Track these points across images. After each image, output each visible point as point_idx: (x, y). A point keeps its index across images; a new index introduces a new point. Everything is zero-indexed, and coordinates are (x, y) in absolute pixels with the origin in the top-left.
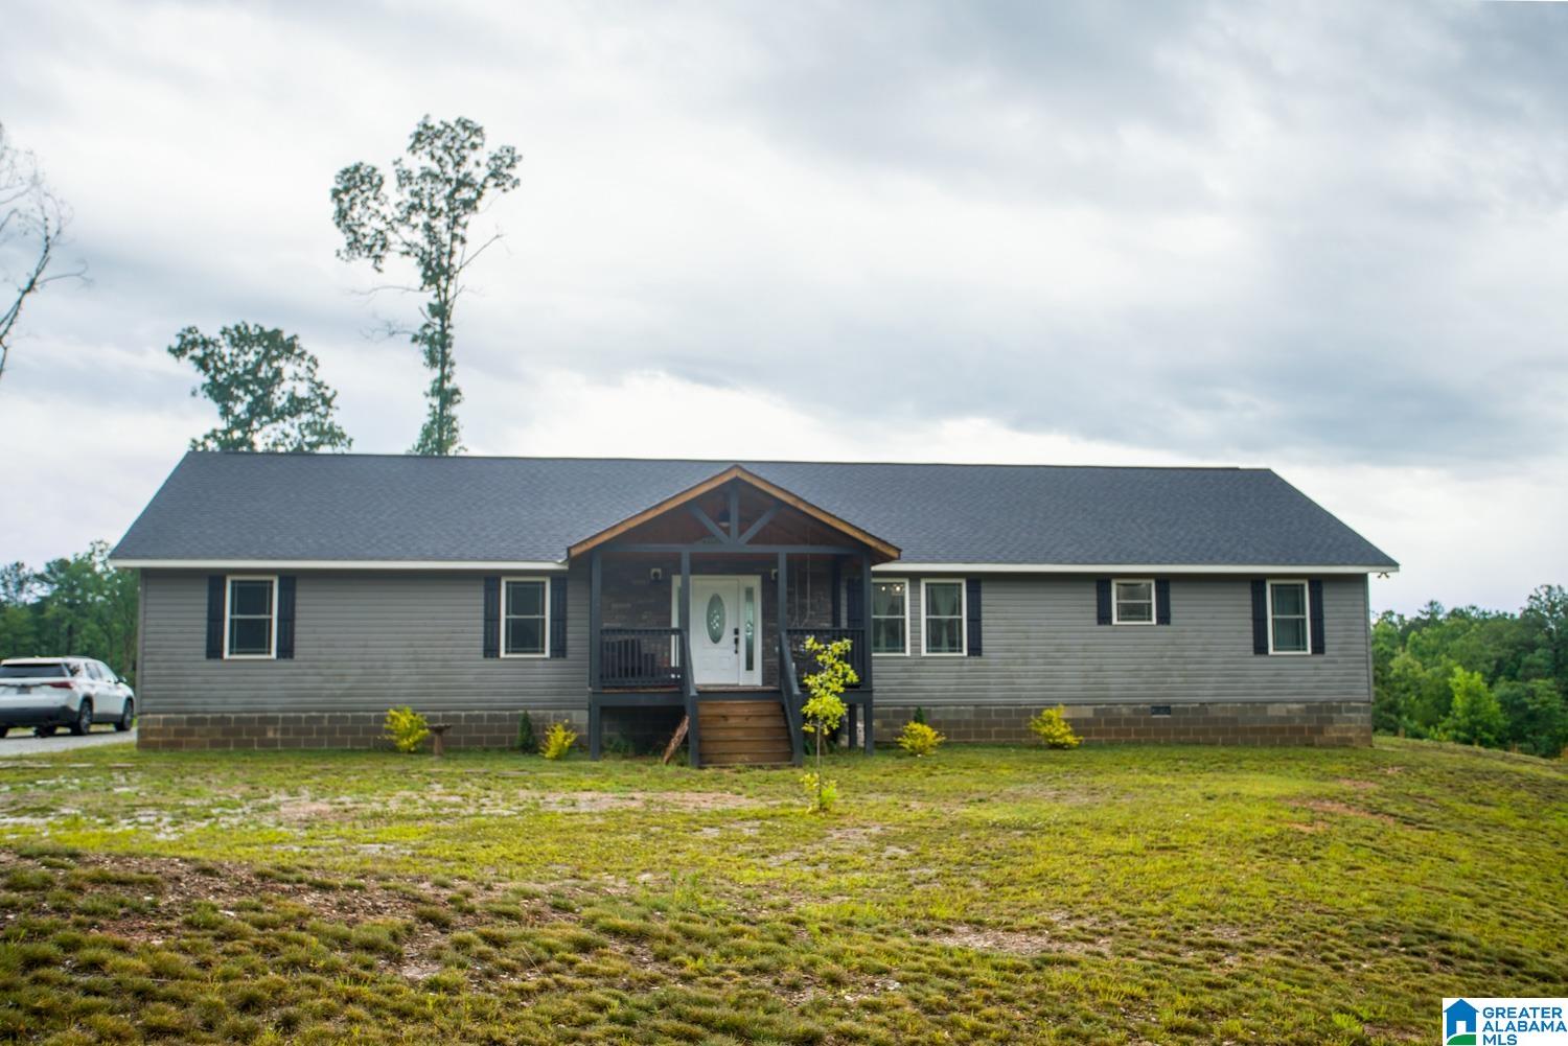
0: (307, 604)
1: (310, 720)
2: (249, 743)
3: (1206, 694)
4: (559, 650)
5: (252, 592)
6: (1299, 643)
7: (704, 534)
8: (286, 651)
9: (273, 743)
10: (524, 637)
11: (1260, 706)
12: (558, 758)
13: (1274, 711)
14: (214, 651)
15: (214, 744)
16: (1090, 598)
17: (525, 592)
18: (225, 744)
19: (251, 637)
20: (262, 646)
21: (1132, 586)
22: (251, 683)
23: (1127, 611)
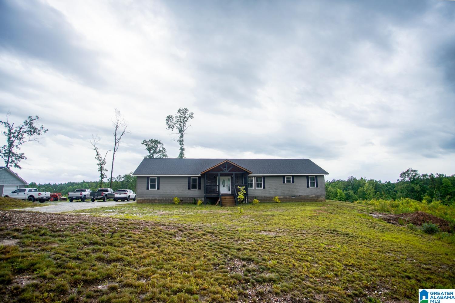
0: (162, 182)
1: (162, 199)
2: (153, 203)
3: (300, 194)
4: (200, 188)
5: (153, 180)
6: (314, 186)
7: (222, 170)
8: (158, 189)
9: (156, 203)
10: (194, 186)
11: (308, 196)
12: (200, 205)
13: (311, 196)
14: (148, 189)
15: (148, 203)
16: (282, 179)
17: (194, 180)
19: (153, 186)
20: (155, 188)
21: (288, 177)
22: (153, 193)
23: (288, 181)
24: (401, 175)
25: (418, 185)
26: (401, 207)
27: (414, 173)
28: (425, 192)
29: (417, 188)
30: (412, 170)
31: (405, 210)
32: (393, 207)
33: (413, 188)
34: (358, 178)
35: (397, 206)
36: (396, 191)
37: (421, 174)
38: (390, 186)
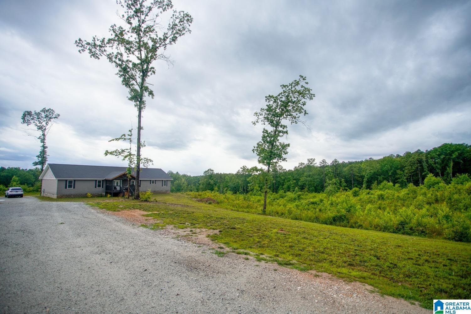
0: (76, 183)
1: (76, 195)
2: (69, 197)
3: (158, 190)
4: (103, 187)
5: (70, 182)
6: (165, 185)
7: (123, 178)
8: (74, 188)
9: (72, 197)
10: (99, 186)
11: (162, 191)
12: (109, 197)
13: (163, 191)
14: (66, 188)
16: (150, 182)
17: (99, 182)
18: (67, 197)
19: (70, 186)
20: (71, 187)
21: (153, 181)
22: (70, 191)
23: (152, 183)
24: (204, 172)
25: (213, 180)
26: (203, 196)
27: (212, 172)
28: (216, 185)
29: (212, 182)
30: (211, 170)
31: (204, 197)
32: (199, 196)
33: (210, 182)
34: (175, 172)
35: (201, 195)
36: (200, 184)
37: (215, 173)
38: (196, 179)
